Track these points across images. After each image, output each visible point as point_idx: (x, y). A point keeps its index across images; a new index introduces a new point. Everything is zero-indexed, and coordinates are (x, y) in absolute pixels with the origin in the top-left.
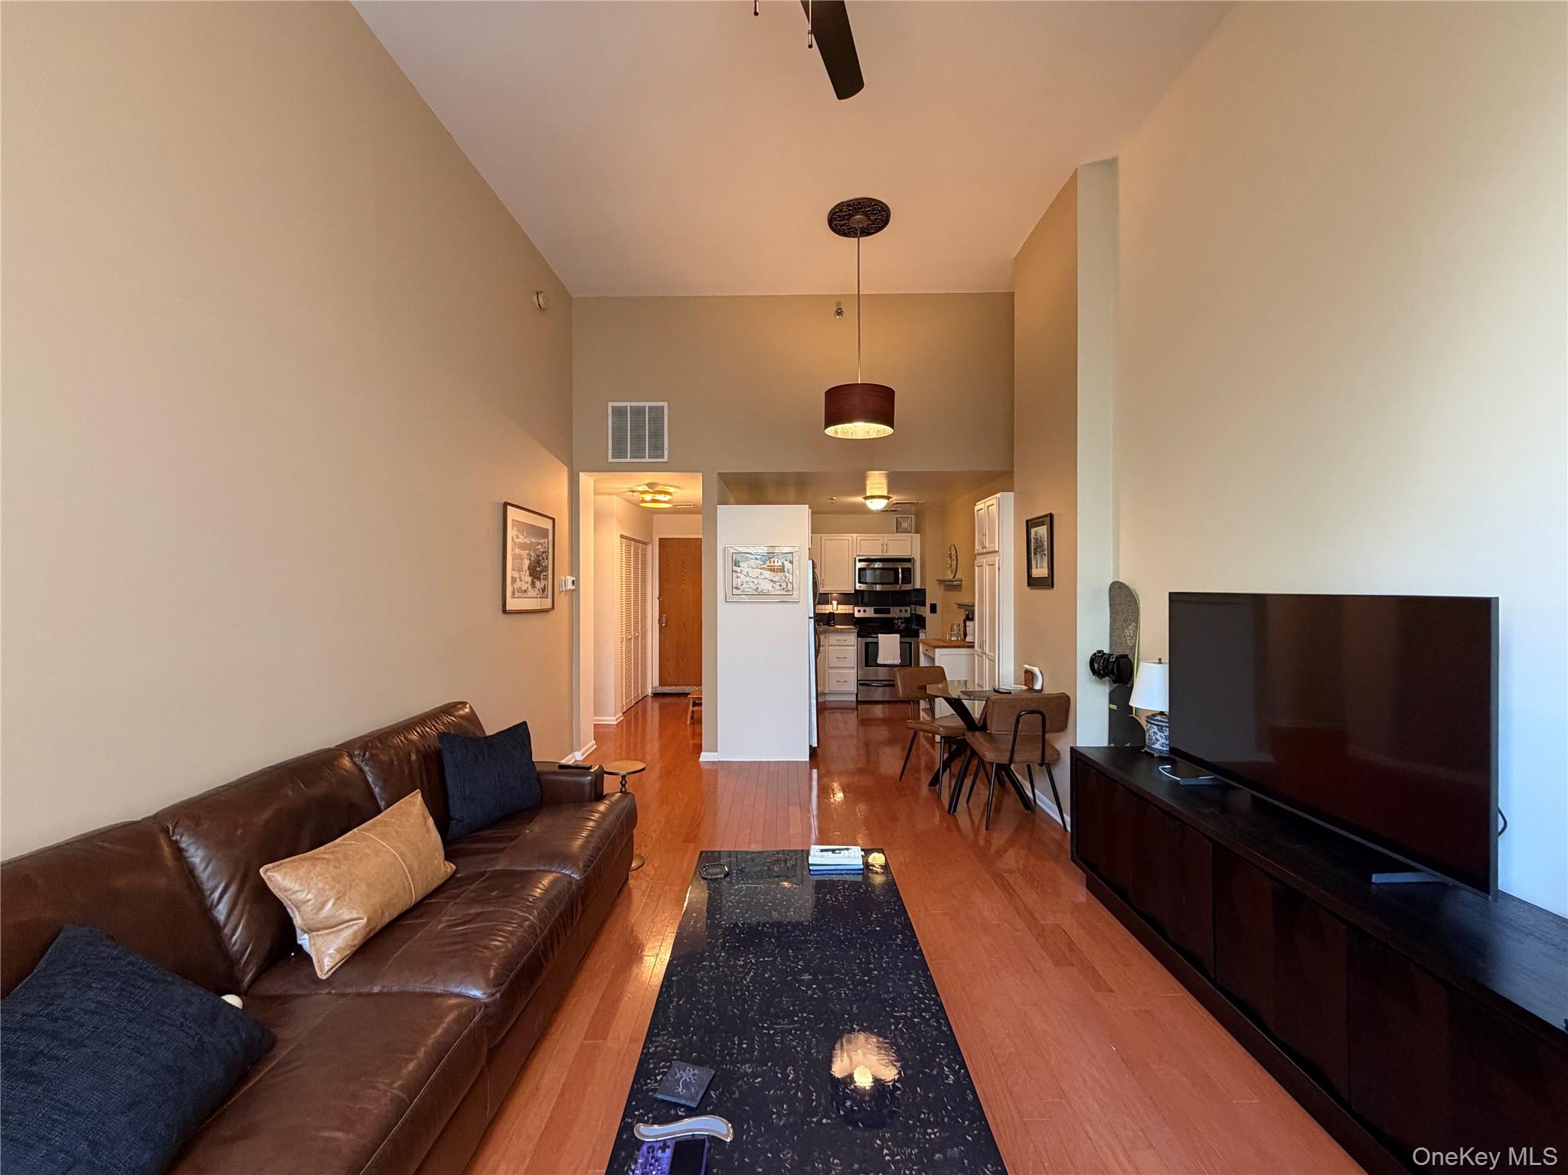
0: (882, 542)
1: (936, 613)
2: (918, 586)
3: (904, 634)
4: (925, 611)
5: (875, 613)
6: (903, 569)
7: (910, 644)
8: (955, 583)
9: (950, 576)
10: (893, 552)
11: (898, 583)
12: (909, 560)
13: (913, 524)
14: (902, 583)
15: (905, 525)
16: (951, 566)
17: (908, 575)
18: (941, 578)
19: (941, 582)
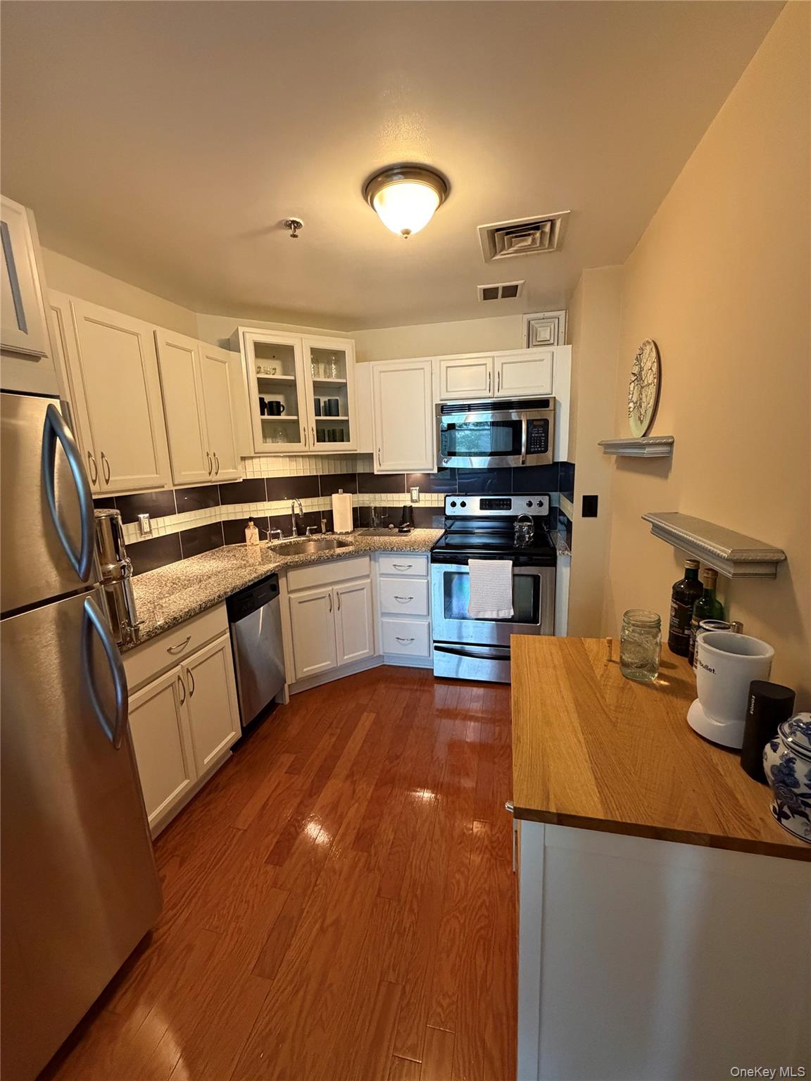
0: (490, 369)
1: (595, 515)
2: (562, 457)
3: (522, 559)
4: (573, 510)
5: (482, 508)
6: (529, 422)
7: (536, 579)
8: (648, 451)
9: (634, 431)
10: (514, 389)
11: (519, 452)
12: (543, 403)
13: (562, 329)
14: (528, 452)
15: (544, 334)
16: (639, 405)
17: (542, 435)
18: (610, 438)
19: (609, 447)
